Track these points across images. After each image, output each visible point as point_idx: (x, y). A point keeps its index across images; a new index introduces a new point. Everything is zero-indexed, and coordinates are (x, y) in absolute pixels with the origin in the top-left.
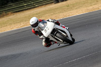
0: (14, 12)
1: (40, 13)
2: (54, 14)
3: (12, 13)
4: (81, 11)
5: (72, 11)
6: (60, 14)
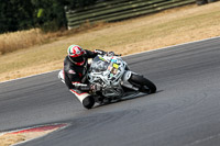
0: (110, 22)
2: (198, 27)
6: (211, 28)
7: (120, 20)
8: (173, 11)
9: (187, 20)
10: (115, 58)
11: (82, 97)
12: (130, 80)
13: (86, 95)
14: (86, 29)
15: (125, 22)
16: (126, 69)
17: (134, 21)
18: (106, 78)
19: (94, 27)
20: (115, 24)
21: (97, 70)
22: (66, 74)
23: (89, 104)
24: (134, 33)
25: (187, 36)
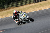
1: (27, 8)
2: (34, 8)
4: (47, 7)
6: (37, 8)
7: (16, 7)
10: (24, 13)
11: (17, 22)
12: (28, 18)
13: (18, 22)
15: (18, 7)
16: (27, 16)
17: (20, 7)
18: (22, 18)
19: (10, 8)
21: (20, 16)
22: (13, 17)
23: (19, 24)
25: (32, 10)
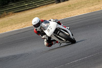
0: (15, 12)
1: (41, 13)
2: (55, 14)
3: (13, 13)
4: (83, 11)
5: (73, 11)
6: (62, 14)
7: (20, 11)
8: (44, 6)
9: (51, 11)
14: (4, 16)
15: (22, 12)
20: (18, 13)
24: (27, 17)
